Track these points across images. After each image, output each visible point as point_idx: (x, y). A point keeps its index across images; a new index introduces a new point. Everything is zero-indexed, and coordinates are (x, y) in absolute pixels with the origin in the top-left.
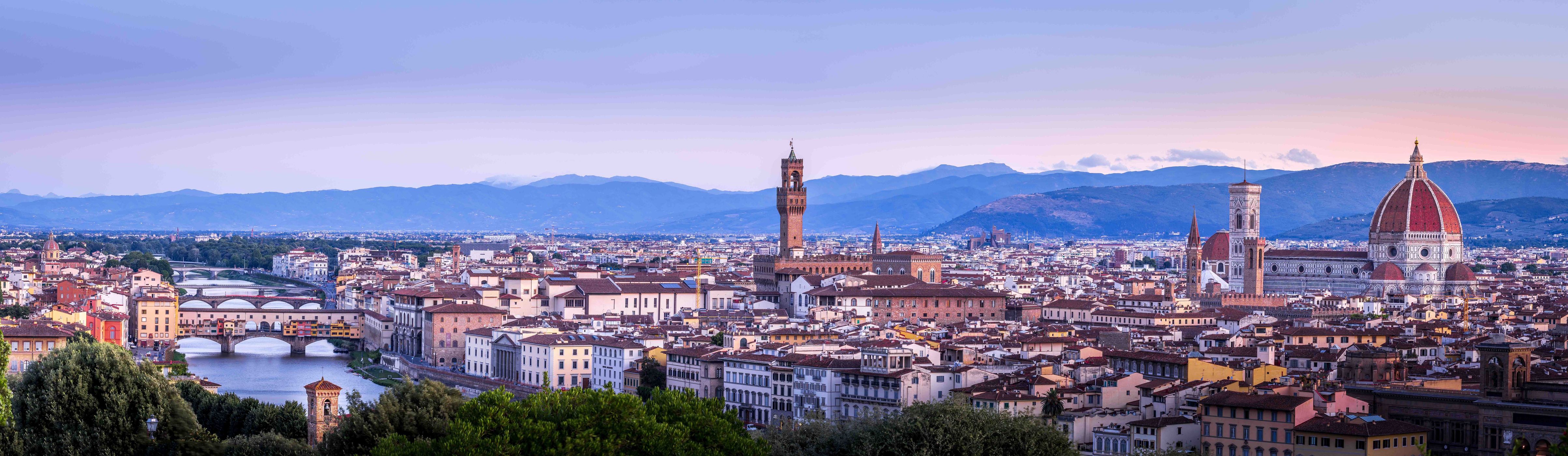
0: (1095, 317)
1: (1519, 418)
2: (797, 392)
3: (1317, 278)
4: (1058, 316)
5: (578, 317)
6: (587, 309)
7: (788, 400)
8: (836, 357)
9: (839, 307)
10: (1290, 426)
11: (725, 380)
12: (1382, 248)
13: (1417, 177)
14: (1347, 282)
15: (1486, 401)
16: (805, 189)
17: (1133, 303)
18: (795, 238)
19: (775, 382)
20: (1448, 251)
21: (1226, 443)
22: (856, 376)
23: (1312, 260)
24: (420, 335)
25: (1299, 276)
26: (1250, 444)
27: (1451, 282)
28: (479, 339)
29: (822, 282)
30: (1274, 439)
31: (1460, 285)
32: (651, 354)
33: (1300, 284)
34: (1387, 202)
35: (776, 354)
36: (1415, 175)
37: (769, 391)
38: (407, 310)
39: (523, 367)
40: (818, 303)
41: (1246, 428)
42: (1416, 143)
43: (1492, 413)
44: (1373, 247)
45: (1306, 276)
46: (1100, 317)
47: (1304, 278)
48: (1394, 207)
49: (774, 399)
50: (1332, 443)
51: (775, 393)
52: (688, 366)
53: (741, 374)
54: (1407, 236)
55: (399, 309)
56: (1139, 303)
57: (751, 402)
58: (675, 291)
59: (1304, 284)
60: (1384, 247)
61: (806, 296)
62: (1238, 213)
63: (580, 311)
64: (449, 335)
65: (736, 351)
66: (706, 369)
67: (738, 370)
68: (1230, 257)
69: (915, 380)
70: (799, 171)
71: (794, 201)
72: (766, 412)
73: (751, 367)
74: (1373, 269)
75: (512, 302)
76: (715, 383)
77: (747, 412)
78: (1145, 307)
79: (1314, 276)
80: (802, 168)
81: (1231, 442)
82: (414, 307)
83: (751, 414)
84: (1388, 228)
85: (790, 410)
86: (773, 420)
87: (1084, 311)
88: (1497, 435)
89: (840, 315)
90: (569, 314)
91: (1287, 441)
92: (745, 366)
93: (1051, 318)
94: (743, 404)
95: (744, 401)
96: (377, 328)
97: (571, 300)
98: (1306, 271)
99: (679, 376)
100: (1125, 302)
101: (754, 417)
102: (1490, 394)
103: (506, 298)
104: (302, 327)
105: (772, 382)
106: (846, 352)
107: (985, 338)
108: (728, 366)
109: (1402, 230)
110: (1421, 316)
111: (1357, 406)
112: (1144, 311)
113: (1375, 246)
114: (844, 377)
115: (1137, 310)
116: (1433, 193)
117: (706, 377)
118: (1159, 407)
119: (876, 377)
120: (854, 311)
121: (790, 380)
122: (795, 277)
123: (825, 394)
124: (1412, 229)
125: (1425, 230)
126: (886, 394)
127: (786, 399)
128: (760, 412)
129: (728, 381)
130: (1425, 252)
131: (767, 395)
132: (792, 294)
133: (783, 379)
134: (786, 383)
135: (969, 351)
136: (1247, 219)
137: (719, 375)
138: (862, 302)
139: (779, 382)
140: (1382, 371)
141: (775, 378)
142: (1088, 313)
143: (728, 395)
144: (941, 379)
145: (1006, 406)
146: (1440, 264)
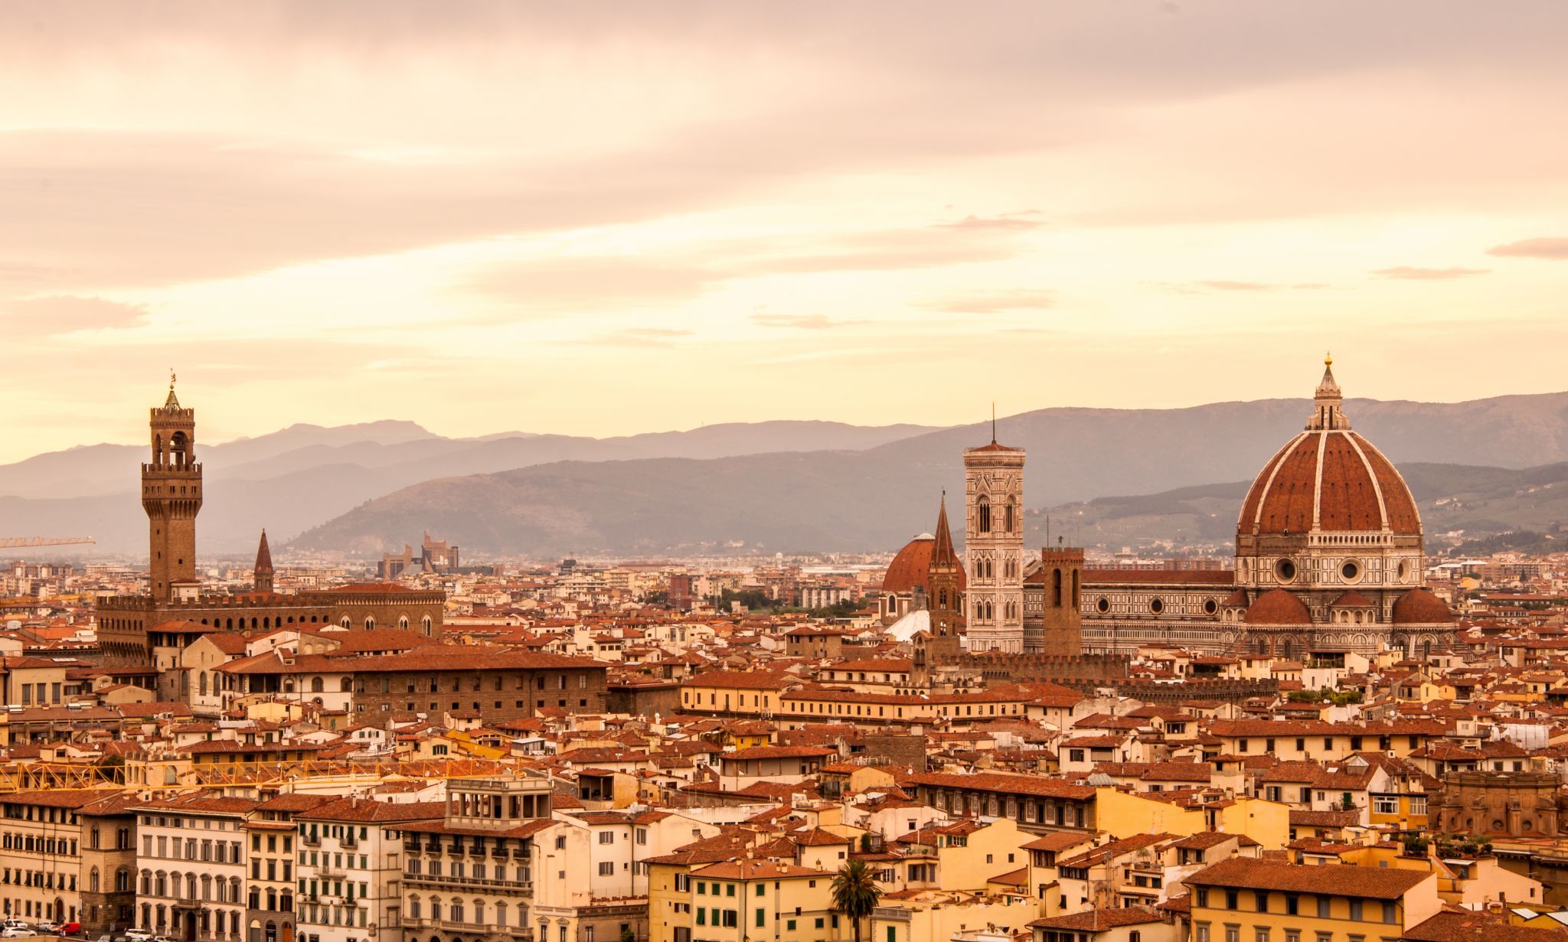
0: (788, 704)
2: (307, 872)
3: (1136, 623)
4: (713, 702)
7: (285, 890)
9: (289, 696)
10: (1393, 932)
11: (140, 852)
12: (1265, 563)
13: (1331, 428)
14: (1196, 628)
16: (200, 467)
17: (850, 676)
18: (180, 562)
19: (256, 854)
20: (1396, 566)
22: (436, 837)
23: (1125, 588)
25: (1100, 618)
27: (1404, 626)
29: (249, 647)
31: (1422, 632)
33: (1103, 634)
34: (1273, 475)
36: (1326, 424)
37: (243, 872)
40: (247, 688)
41: (1293, 934)
42: (1328, 363)
44: (1245, 563)
45: (1114, 618)
46: (798, 704)
47: (1111, 622)
48: (1288, 484)
49: (253, 888)
51: (256, 875)
52: (52, 826)
53: (177, 839)
54: (1316, 540)
56: (863, 676)
57: (199, 896)
59: (1110, 634)
60: (1269, 562)
61: (216, 675)
62: (983, 502)
65: (156, 793)
66: (95, 833)
67: (169, 834)
68: (968, 586)
69: (562, 845)
70: (186, 431)
71: (178, 489)
72: (236, 918)
73: (200, 824)
74: (1247, 605)
76: (116, 861)
77: (191, 918)
78: (875, 683)
79: (1128, 618)
80: (192, 425)
83: (200, 922)
84: (1277, 526)
85: (290, 909)
86: (251, 931)
87: (766, 693)
89: (296, 713)
92: (186, 822)
93: (697, 707)
94: (181, 901)
95: (184, 894)
98: (1113, 610)
99: (30, 847)
100: (832, 675)
101: (206, 926)
105: (247, 853)
106: (398, 787)
107: (619, 749)
108: (148, 822)
109: (1304, 529)
110: (1410, 694)
112: (875, 690)
113: (1250, 560)
114: (409, 840)
115: (859, 689)
116: (1363, 457)
117: (95, 847)
118: (1073, 889)
119: (480, 839)
120: (318, 701)
121: (288, 848)
122: (190, 638)
123: (366, 876)
124: (1324, 527)
125: (1350, 527)
126: (500, 871)
127: (279, 887)
128: (220, 915)
129: (148, 855)
130: (1350, 570)
131: (236, 881)
132: (185, 671)
133: (272, 847)
134: (279, 855)
135: (625, 779)
136: (998, 514)
137: (125, 844)
138: (332, 685)
139: (264, 854)
140: (1529, 814)
141: (256, 846)
142: (773, 697)
143: (146, 882)
144: (605, 838)
145: (760, 891)
146: (1381, 591)
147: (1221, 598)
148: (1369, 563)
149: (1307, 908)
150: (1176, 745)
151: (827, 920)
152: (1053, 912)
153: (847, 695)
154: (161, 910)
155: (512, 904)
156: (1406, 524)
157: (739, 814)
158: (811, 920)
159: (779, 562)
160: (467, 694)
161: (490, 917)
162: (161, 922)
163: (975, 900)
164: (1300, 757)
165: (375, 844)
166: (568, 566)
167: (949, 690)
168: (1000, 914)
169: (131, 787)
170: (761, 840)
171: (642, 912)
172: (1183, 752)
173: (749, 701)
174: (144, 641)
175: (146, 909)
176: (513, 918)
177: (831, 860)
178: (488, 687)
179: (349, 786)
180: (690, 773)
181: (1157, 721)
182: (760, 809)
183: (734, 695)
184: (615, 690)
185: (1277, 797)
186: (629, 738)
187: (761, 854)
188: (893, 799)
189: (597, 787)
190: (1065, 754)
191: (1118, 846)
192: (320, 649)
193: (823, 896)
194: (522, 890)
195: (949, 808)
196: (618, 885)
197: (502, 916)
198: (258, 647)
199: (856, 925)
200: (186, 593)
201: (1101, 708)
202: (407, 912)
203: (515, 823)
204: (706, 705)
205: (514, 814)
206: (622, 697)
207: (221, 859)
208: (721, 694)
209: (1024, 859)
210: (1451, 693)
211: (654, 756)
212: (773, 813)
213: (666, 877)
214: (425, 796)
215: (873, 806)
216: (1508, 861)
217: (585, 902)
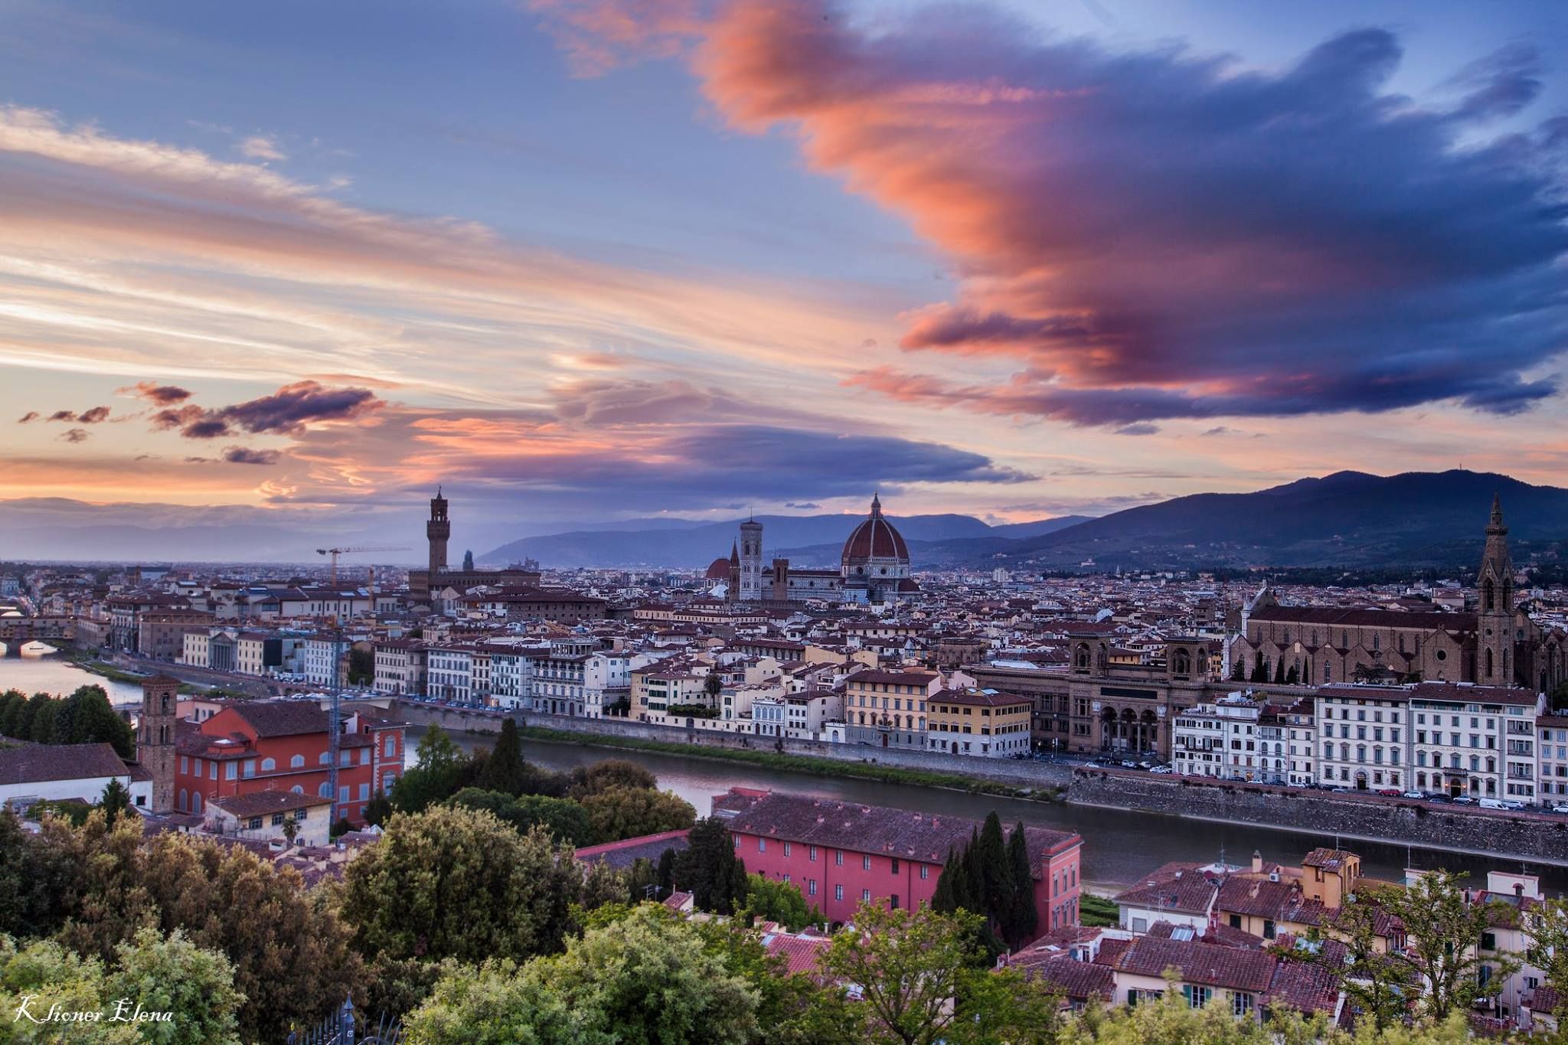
0: (676, 616)
1: (1104, 691)
2: (495, 674)
3: (805, 589)
4: (647, 615)
5: (275, 618)
6: (281, 612)
7: (486, 681)
8: (525, 646)
9: (483, 609)
10: (924, 698)
11: (429, 664)
12: (852, 568)
13: (877, 522)
14: (827, 591)
15: (1077, 677)
18: (441, 558)
19: (474, 667)
20: (900, 570)
21: (868, 711)
22: (546, 661)
23: (800, 576)
24: (137, 635)
26: (889, 712)
27: (904, 591)
28: (197, 637)
30: (910, 707)
31: (909, 595)
32: (357, 647)
34: (855, 535)
35: (474, 644)
36: (875, 520)
37: (469, 674)
38: (123, 614)
39: (239, 658)
41: (886, 700)
43: (1081, 686)
44: (845, 567)
46: (680, 617)
48: (861, 538)
49: (474, 679)
50: (961, 711)
51: (475, 675)
52: (395, 655)
53: (444, 660)
54: (871, 559)
55: (117, 613)
56: (704, 606)
57: (452, 682)
58: (351, 599)
60: (854, 567)
61: (454, 600)
62: (747, 544)
63: (276, 614)
64: (165, 634)
65: (435, 642)
66: (412, 658)
67: (441, 658)
68: (741, 575)
69: (596, 664)
70: (445, 507)
71: (441, 529)
72: (466, 691)
73: (453, 654)
75: (218, 608)
76: (420, 668)
77: (449, 691)
78: (709, 609)
79: (803, 587)
80: (447, 505)
81: (872, 710)
82: (131, 612)
83: (452, 693)
84: (857, 554)
85: (488, 688)
86: (473, 697)
88: (1086, 705)
89: (486, 615)
90: (266, 616)
91: (922, 709)
92: (447, 654)
93: (641, 617)
94: (445, 684)
95: (446, 681)
96: (93, 629)
97: (268, 604)
98: (795, 585)
99: (387, 663)
101: (455, 695)
102: (1078, 672)
103: (212, 605)
104: (18, 630)
105: (471, 667)
106: (531, 642)
107: (613, 631)
108: (432, 653)
109: (867, 555)
111: (969, 682)
112: (709, 612)
114: (535, 662)
115: (703, 611)
116: (890, 532)
117: (412, 663)
118: (799, 683)
119: (564, 661)
120: (494, 613)
121: (487, 665)
122: (444, 587)
123: (518, 676)
124: (874, 555)
125: (883, 555)
126: (572, 675)
127: (484, 680)
128: (461, 691)
129: (432, 666)
130: (883, 571)
131: (467, 677)
132: (442, 600)
133: (481, 664)
134: (484, 667)
135: (617, 640)
136: (752, 548)
137: (423, 662)
138: (499, 606)
139: (478, 667)
140: (969, 654)
141: (475, 664)
142: (671, 614)
143: (431, 678)
144: (614, 663)
145: (676, 684)
146: (895, 580)
147: (836, 581)
148: (891, 569)
149: (891, 689)
150: (831, 631)
151: (702, 696)
152: (790, 692)
153: (699, 614)
154: (437, 688)
155: (576, 687)
156: (903, 554)
157: (665, 655)
158: (695, 695)
159: (661, 569)
160: (551, 611)
161: (568, 693)
162: (437, 693)
163: (760, 688)
164: (876, 637)
165: (521, 663)
166: (581, 569)
167: (738, 612)
168: (770, 692)
169: (426, 640)
170: (675, 664)
171: (628, 691)
172: (833, 634)
173: (661, 615)
174: (427, 589)
175: (432, 687)
176: (576, 694)
177: (703, 672)
178: (559, 608)
179: (511, 641)
180: (641, 641)
181: (823, 622)
182: (673, 653)
183: (655, 613)
184: (608, 610)
185: (870, 649)
186: (617, 627)
187: (676, 669)
188: (726, 650)
189: (607, 644)
190: (789, 634)
191: (816, 667)
192: (495, 592)
193: (700, 686)
194: (581, 681)
195: (747, 652)
196: (619, 680)
197: (572, 692)
198: (468, 592)
199: (713, 697)
200: (442, 570)
201: (797, 620)
202: (534, 691)
203: (578, 656)
204: (644, 617)
205: (577, 653)
206: (611, 613)
207: (461, 669)
208: (650, 612)
209: (780, 672)
210: (924, 616)
211: (627, 634)
212: (679, 655)
213: (637, 678)
214: (541, 646)
215: (719, 652)
216: (964, 671)
217: (605, 688)
